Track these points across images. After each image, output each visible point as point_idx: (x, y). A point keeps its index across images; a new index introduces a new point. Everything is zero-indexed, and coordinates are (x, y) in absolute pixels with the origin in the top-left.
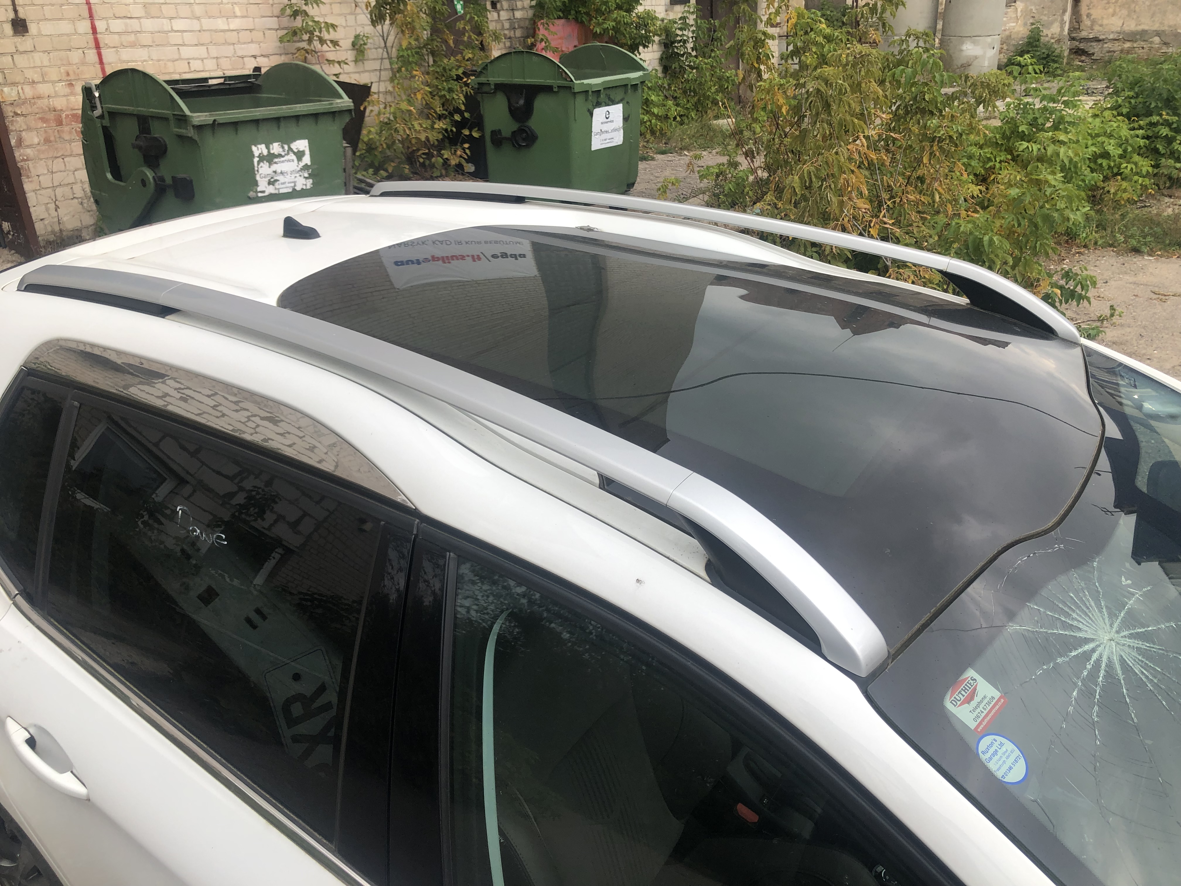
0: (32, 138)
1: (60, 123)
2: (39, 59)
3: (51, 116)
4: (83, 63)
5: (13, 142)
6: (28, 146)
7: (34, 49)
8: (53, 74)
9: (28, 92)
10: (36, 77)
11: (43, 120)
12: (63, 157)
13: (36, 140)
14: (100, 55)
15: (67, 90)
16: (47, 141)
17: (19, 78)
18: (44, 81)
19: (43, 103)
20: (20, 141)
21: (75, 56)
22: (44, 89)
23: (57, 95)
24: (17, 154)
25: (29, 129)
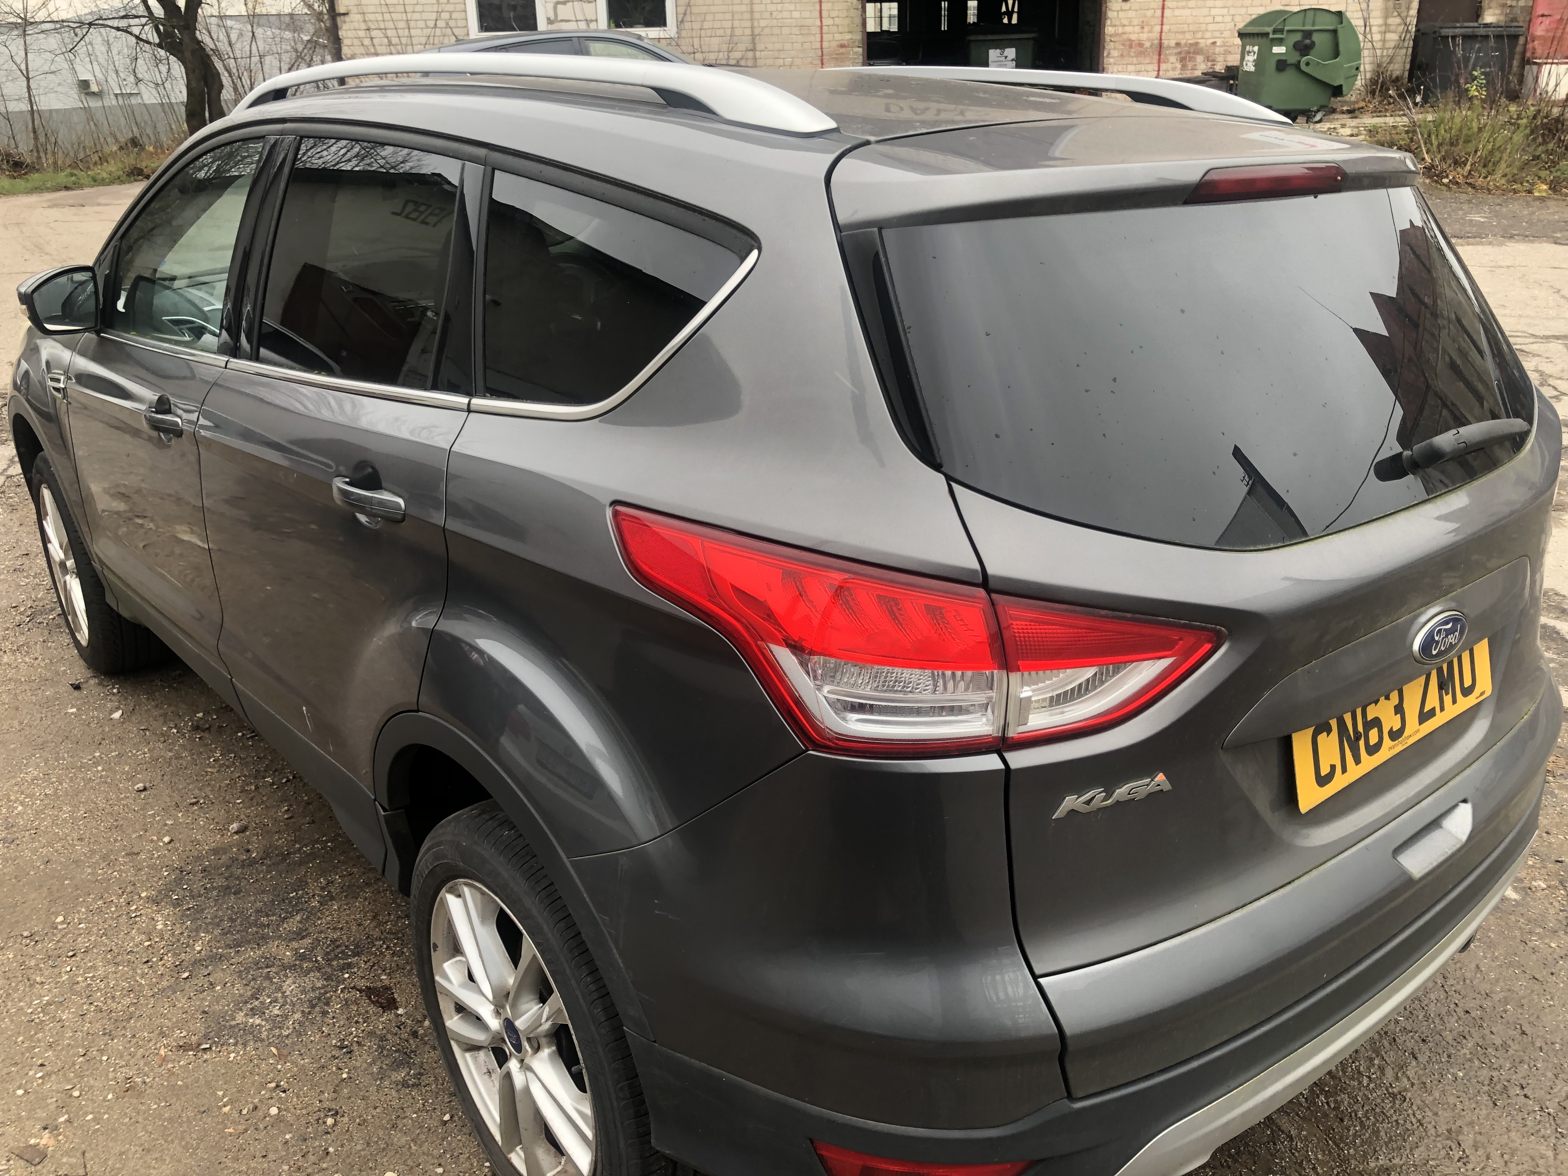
0: (1115, 53)
1: (1131, 47)
2: (1132, 14)
3: (1128, 43)
4: (1153, 16)
5: (1105, 54)
6: (1113, 57)
7: (1130, 9)
8: (1135, 22)
9: (1120, 30)
10: (1126, 23)
11: (1123, 45)
12: (1127, 64)
13: (1116, 54)
14: (1163, 13)
15: (1140, 30)
16: (1122, 56)
17: (1117, 23)
18: (1130, 25)
19: (1125, 36)
20: (1109, 54)
21: (1149, 13)
22: (1128, 29)
23: (1134, 33)
24: (1105, 61)
25: (1115, 49)
